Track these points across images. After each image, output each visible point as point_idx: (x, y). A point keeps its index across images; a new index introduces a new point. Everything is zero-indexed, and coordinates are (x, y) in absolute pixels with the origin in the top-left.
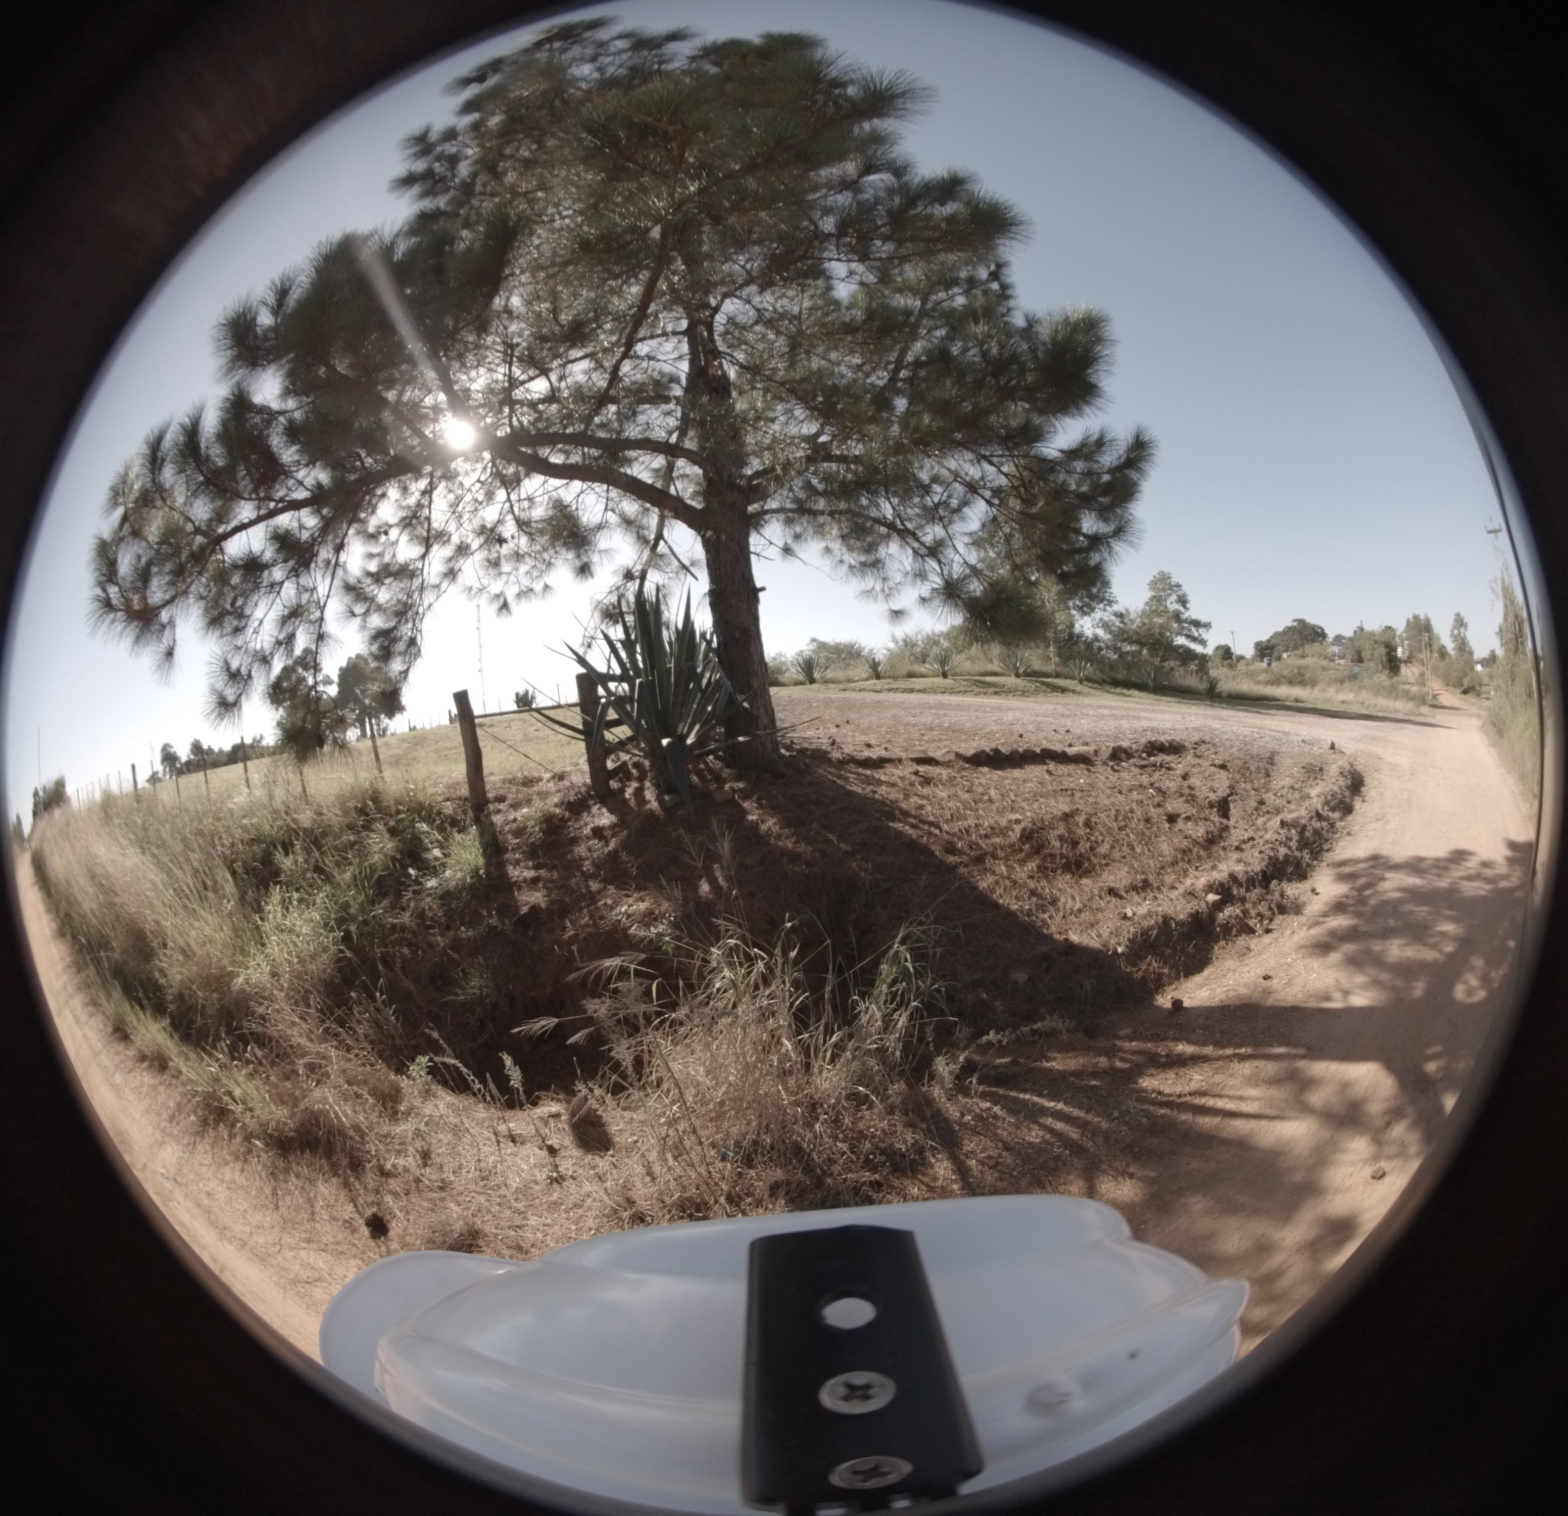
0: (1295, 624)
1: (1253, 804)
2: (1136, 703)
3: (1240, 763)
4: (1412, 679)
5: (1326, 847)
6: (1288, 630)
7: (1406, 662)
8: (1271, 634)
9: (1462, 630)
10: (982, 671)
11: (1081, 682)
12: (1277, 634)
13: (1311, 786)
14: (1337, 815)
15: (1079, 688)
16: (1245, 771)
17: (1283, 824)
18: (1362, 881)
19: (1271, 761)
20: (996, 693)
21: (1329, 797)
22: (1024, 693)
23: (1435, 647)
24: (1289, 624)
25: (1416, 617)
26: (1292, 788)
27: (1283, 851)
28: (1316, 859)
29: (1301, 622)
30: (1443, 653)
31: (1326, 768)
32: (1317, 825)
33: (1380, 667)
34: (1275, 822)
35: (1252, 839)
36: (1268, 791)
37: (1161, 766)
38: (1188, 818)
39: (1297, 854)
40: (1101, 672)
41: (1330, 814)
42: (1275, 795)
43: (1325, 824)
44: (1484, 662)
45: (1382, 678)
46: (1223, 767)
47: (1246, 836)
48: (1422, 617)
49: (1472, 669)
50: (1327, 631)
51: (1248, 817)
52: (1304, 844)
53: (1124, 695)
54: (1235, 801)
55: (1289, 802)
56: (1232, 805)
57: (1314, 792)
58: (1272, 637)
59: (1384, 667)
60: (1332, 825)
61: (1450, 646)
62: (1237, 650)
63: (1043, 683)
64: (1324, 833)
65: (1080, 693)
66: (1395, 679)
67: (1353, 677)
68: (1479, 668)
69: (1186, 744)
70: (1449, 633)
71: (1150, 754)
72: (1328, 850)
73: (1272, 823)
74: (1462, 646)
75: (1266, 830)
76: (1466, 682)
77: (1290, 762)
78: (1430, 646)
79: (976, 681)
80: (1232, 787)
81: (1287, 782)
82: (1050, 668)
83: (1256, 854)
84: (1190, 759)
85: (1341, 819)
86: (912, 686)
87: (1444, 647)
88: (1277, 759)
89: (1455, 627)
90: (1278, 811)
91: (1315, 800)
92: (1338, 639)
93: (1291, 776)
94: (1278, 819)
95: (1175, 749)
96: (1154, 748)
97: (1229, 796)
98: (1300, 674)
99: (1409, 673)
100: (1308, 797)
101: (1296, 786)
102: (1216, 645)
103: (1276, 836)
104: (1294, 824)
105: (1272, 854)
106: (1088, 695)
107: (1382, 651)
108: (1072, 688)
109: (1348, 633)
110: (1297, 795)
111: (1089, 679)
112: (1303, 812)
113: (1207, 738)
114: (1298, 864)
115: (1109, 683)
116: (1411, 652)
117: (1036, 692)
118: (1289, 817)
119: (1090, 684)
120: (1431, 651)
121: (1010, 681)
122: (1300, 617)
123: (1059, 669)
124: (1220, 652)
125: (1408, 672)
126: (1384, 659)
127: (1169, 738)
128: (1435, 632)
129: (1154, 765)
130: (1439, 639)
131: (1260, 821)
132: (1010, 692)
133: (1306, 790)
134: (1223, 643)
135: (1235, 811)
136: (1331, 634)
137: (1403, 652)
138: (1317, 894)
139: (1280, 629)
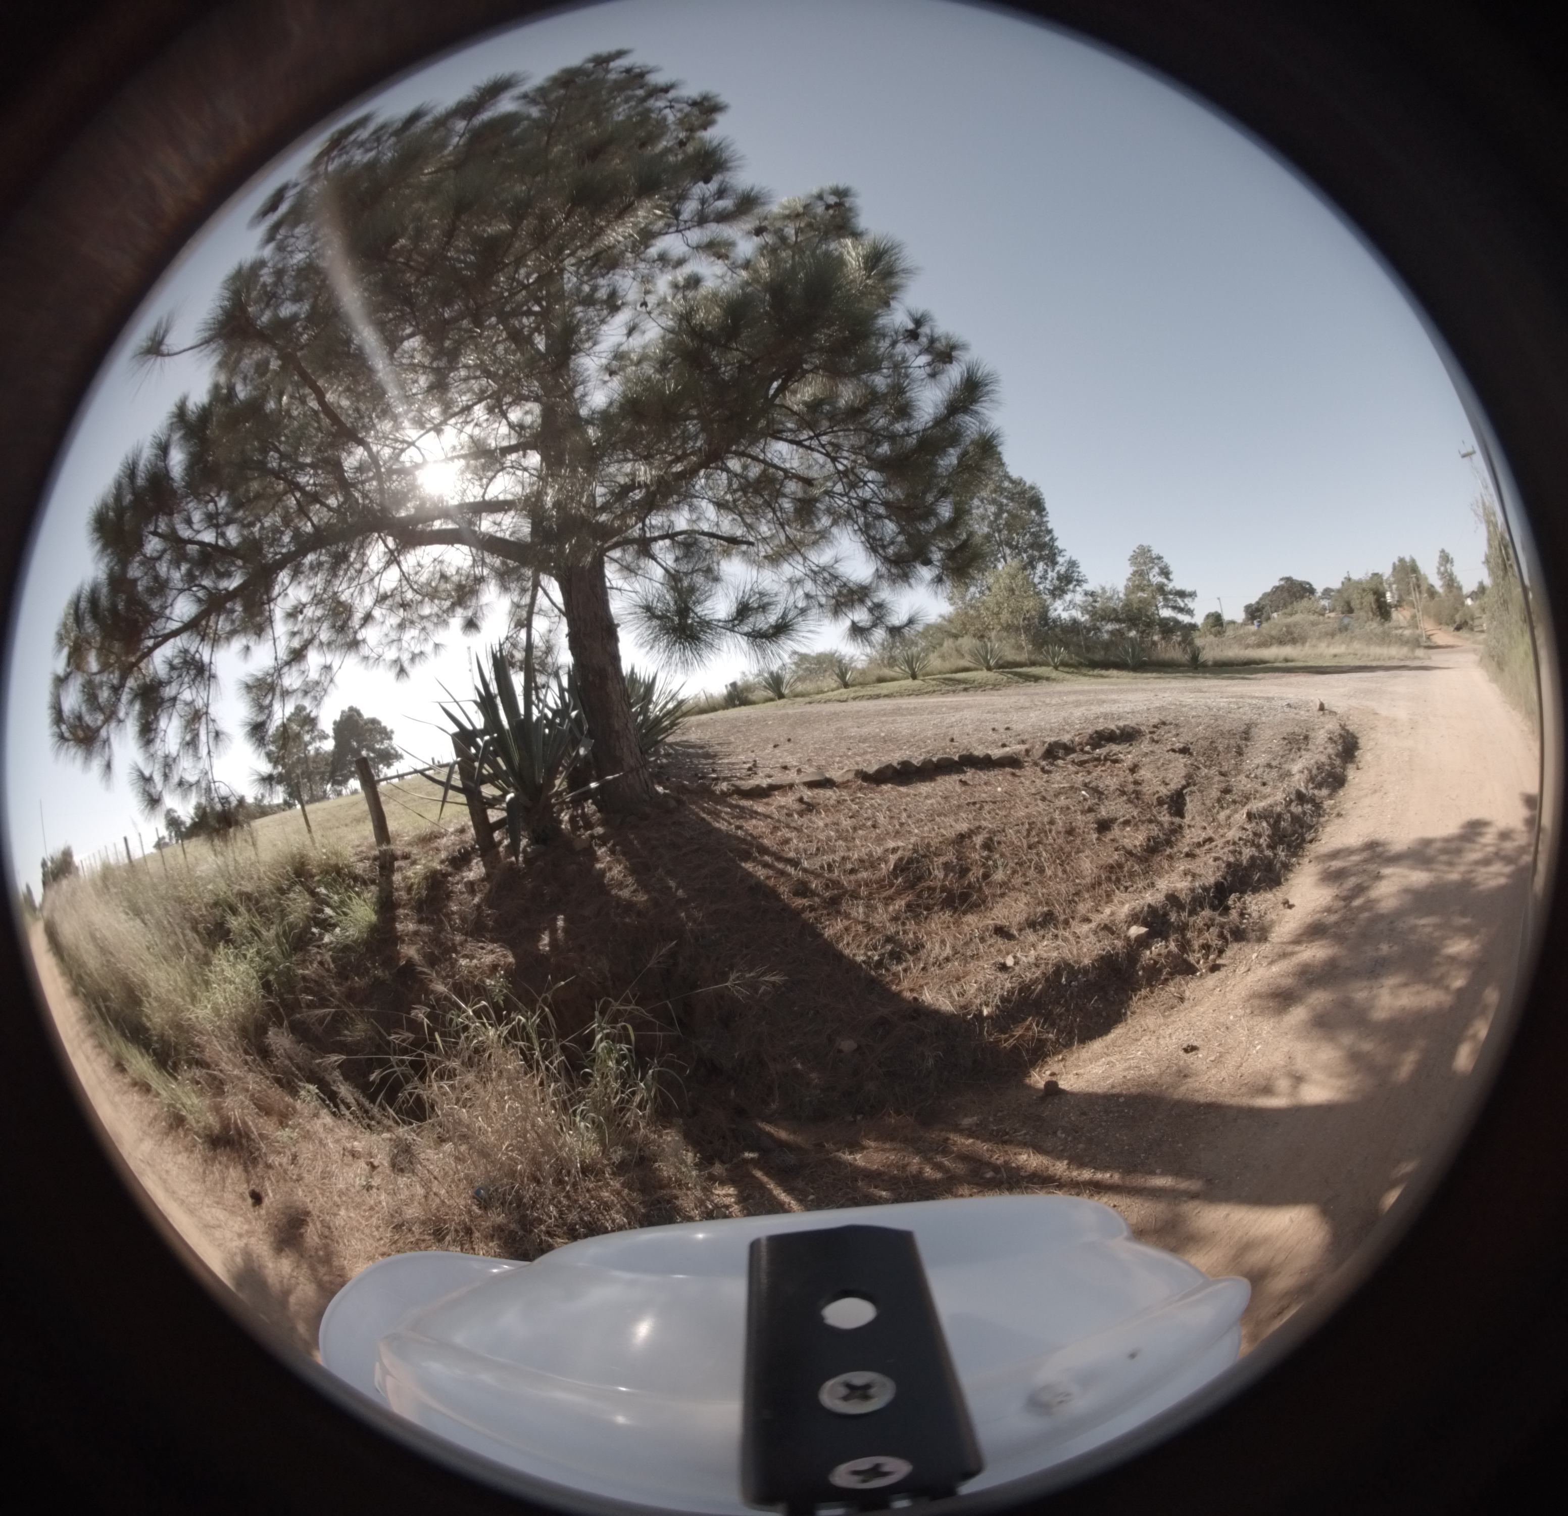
0: (1282, 583)
1: (1215, 793)
2: (1112, 684)
3: (1206, 744)
4: (1404, 623)
5: (1308, 837)
6: (1277, 588)
7: (1396, 606)
8: (1260, 595)
9: (1449, 566)
10: (954, 668)
11: (1056, 668)
12: (1266, 595)
13: (1293, 760)
14: (1325, 792)
15: (1054, 674)
16: (1211, 752)
17: (1250, 816)
18: (1352, 882)
19: (1246, 735)
20: (965, 690)
21: (1314, 772)
22: (995, 686)
23: (1424, 588)
24: (1277, 584)
25: (1401, 560)
26: (1269, 766)
27: (1248, 852)
28: (1295, 855)
29: (1288, 579)
30: (1432, 593)
31: (1312, 734)
32: (1296, 809)
33: (1371, 614)
34: (1241, 816)
35: (1210, 840)
36: (1239, 772)
37: (1106, 759)
38: (1126, 823)
39: (1268, 853)
40: (1077, 655)
41: (1316, 792)
42: (1247, 777)
43: (1308, 807)
44: (1474, 595)
45: (1374, 626)
46: (1185, 751)
47: (1204, 835)
48: (1408, 559)
49: (1463, 604)
50: (1315, 586)
51: (1209, 813)
52: (1278, 838)
53: (1102, 676)
54: (1192, 792)
55: (1264, 784)
56: (1188, 799)
57: (1295, 768)
58: (1261, 599)
59: (1374, 614)
60: (1318, 806)
61: (1437, 583)
62: (1227, 617)
63: (1016, 674)
64: (1308, 819)
65: (1054, 680)
66: (1387, 625)
67: (1344, 629)
68: (1469, 602)
69: (1143, 728)
70: (1436, 571)
71: (1095, 746)
72: (1311, 842)
73: (1237, 816)
74: (1451, 582)
75: (1229, 826)
76: (1458, 618)
77: (1269, 732)
78: (1419, 587)
79: (945, 679)
80: (1189, 776)
81: (1263, 759)
82: (1023, 657)
83: (1211, 861)
84: (1145, 746)
85: (1330, 797)
86: (878, 692)
87: (1432, 586)
88: (1254, 730)
89: (1441, 565)
90: (1247, 798)
91: (1297, 777)
92: (1327, 592)
93: (1269, 751)
94: (1245, 811)
95: (1128, 736)
96: (1102, 738)
97: (1184, 787)
98: (1289, 633)
99: (1401, 618)
100: (1289, 774)
101: (1274, 763)
102: (1206, 613)
103: (1240, 834)
104: (1264, 815)
105: (1232, 859)
106: (1063, 680)
107: (1371, 598)
108: (1046, 675)
109: (1336, 584)
110: (1274, 774)
111: (1064, 664)
112: (1279, 796)
113: (1169, 719)
114: (1268, 866)
115: (1087, 666)
116: (1400, 596)
117: (1008, 684)
118: (1257, 805)
119: (1066, 669)
120: (1420, 592)
121: (982, 675)
122: (1287, 575)
123: (1033, 657)
124: (1211, 620)
125: (1399, 616)
126: (1374, 606)
127: (1121, 724)
128: (1422, 572)
129: (1098, 759)
130: (1426, 579)
131: (1222, 816)
132: (981, 687)
133: (1286, 767)
134: (1213, 611)
135: (1191, 806)
136: (1319, 588)
137: (1393, 597)
138: (1291, 907)
139: (1268, 589)
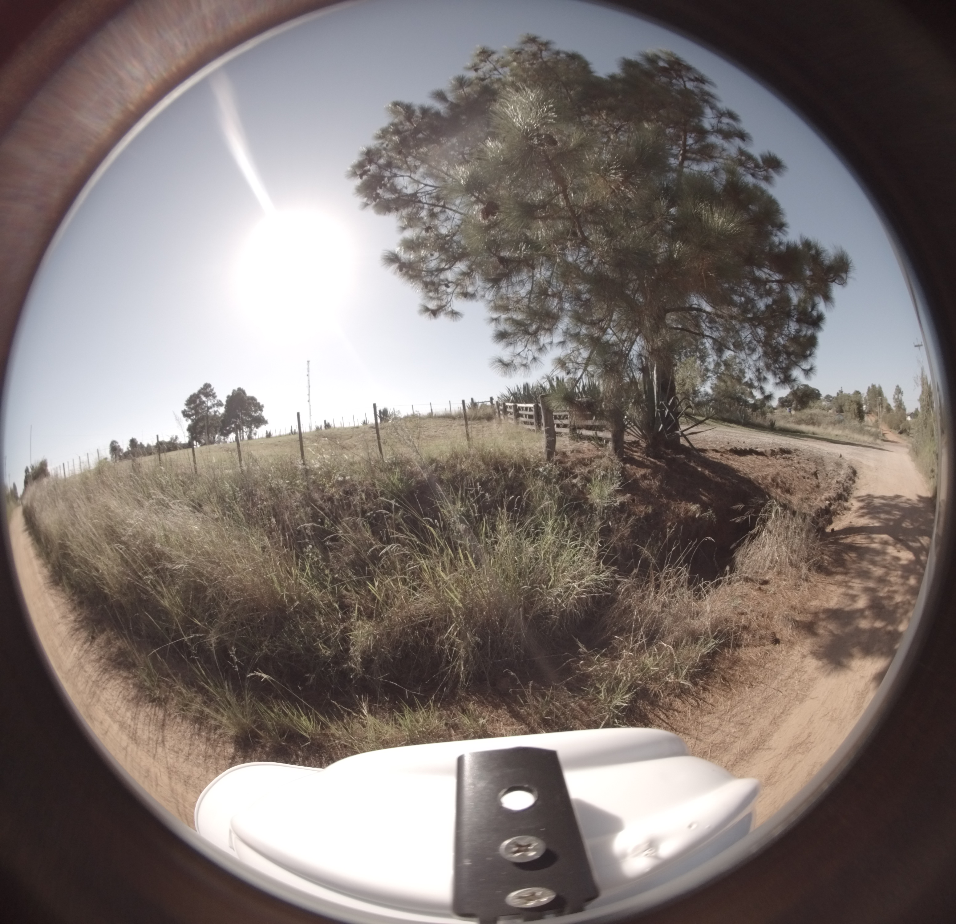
0: (803, 388)
4: (871, 424)
7: (868, 413)
9: (900, 395)
11: (708, 418)
23: (885, 405)
25: (874, 386)
27: (839, 491)
28: (849, 495)
29: (806, 386)
30: (889, 409)
33: (853, 416)
35: (829, 487)
37: (789, 458)
38: (808, 478)
39: (844, 493)
41: (849, 481)
43: (848, 484)
44: (912, 415)
45: (855, 422)
47: (827, 485)
48: (877, 386)
49: (905, 419)
50: (821, 393)
51: (824, 479)
53: (730, 426)
56: (818, 475)
60: (851, 485)
61: (892, 404)
65: (709, 424)
66: (862, 423)
67: (839, 422)
68: (909, 418)
69: (792, 450)
70: (893, 397)
72: (852, 493)
74: (900, 405)
76: (901, 427)
77: (829, 461)
78: (882, 404)
80: (815, 468)
83: (832, 491)
84: (796, 456)
85: (853, 483)
87: (889, 405)
88: (824, 459)
89: (896, 393)
90: (833, 478)
92: (828, 397)
93: (831, 466)
94: (834, 481)
95: (789, 452)
97: (816, 471)
98: (812, 419)
99: (870, 420)
101: (835, 470)
103: (835, 486)
104: (840, 483)
105: (836, 492)
107: (854, 406)
110: (836, 473)
112: (840, 479)
114: (845, 496)
116: (871, 408)
120: (882, 408)
126: (856, 411)
128: (885, 396)
130: (886, 400)
136: (824, 394)
137: (867, 408)
